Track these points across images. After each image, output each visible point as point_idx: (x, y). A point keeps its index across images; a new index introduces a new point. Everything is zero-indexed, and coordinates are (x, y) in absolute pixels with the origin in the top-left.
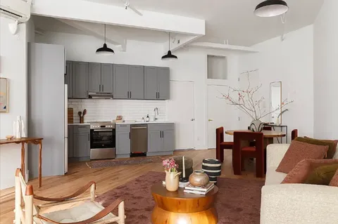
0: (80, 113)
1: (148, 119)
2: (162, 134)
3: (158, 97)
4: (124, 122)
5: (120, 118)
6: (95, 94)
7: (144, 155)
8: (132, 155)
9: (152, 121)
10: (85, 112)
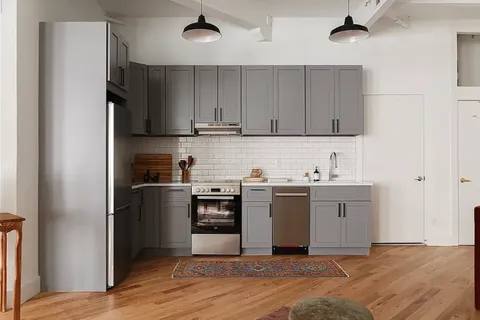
0: (183, 164)
1: (316, 177)
2: (342, 210)
3: (336, 130)
4: (265, 180)
5: (257, 174)
6: (206, 126)
7: (303, 251)
8: (277, 251)
9: (325, 181)
10: (191, 161)
